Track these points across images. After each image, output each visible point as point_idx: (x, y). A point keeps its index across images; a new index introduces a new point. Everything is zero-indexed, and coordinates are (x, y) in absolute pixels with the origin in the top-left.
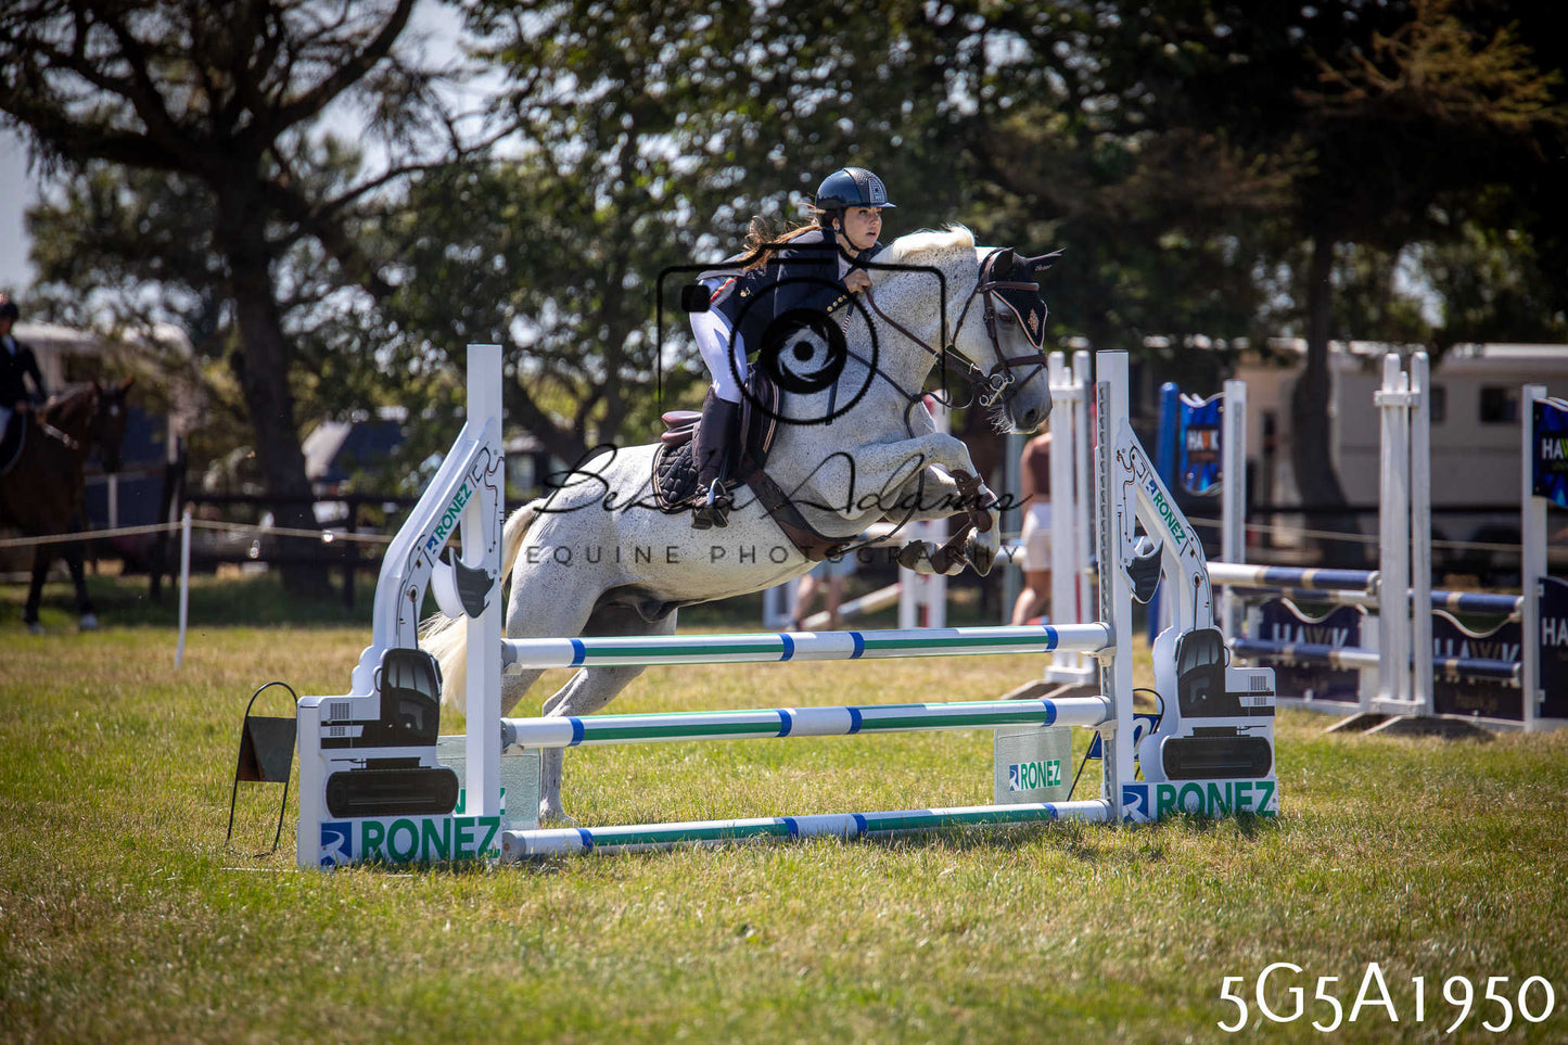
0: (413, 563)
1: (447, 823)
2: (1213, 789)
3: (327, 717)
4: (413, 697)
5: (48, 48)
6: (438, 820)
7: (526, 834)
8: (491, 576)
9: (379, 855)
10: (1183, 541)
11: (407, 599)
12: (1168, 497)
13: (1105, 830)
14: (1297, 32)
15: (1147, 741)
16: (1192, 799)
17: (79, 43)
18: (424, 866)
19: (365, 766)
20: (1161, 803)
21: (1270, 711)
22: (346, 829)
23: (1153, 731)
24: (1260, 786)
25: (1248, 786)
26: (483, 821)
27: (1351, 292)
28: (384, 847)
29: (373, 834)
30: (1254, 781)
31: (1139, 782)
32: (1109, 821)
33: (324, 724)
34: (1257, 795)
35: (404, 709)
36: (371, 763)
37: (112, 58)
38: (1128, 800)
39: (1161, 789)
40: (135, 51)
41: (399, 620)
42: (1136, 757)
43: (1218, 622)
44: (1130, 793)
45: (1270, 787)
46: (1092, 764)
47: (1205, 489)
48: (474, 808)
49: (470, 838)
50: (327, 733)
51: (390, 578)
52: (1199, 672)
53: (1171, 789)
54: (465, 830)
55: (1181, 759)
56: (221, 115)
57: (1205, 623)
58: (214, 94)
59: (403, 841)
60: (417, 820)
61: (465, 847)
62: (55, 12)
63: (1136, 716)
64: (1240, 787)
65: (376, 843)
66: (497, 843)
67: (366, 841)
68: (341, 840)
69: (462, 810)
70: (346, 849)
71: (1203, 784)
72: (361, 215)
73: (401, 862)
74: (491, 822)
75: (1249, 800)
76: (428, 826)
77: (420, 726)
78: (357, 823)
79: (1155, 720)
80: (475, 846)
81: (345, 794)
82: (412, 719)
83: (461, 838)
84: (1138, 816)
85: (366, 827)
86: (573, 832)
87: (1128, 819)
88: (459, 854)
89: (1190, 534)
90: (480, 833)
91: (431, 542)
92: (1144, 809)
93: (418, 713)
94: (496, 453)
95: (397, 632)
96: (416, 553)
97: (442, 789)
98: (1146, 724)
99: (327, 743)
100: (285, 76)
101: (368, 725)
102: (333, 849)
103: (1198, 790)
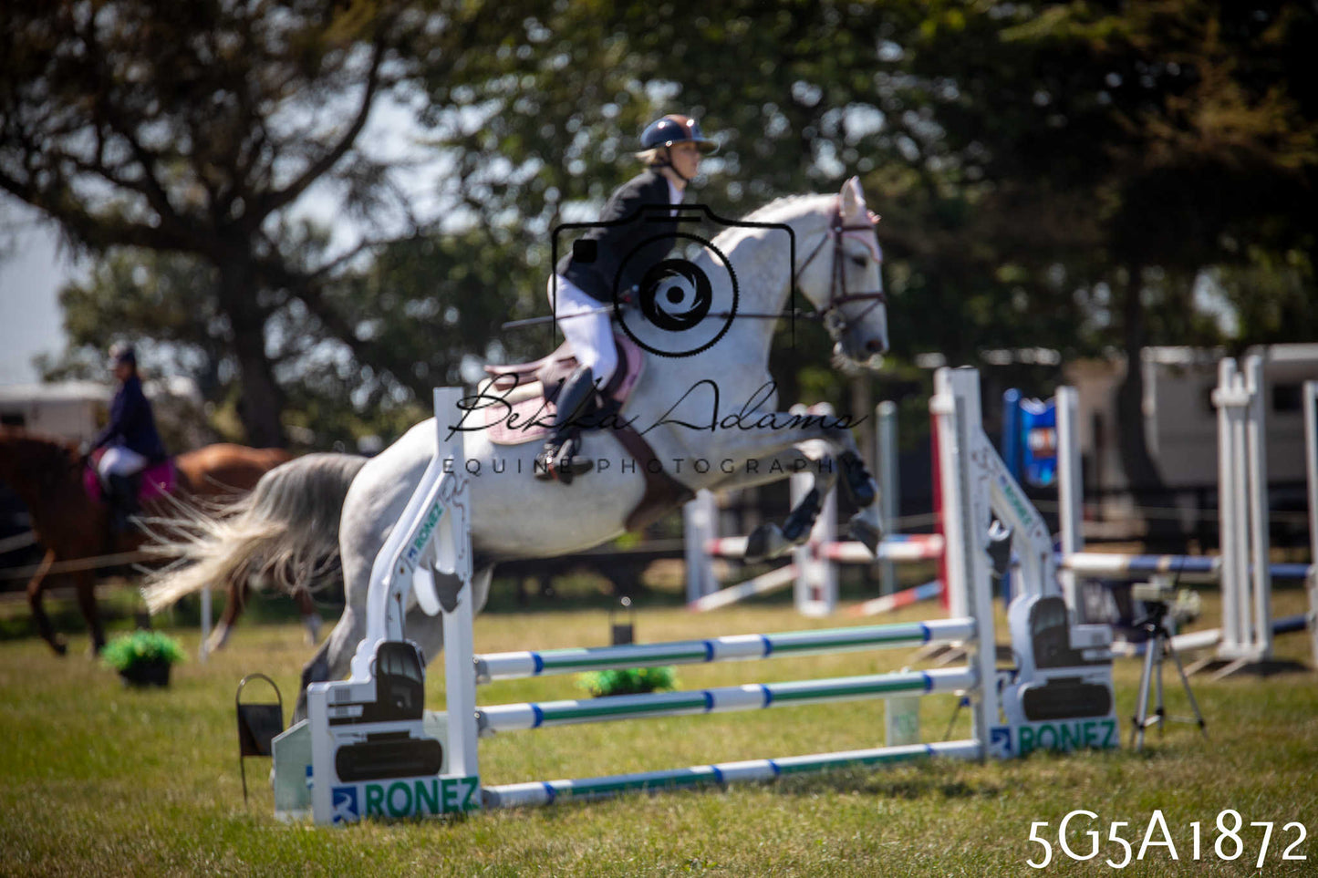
0: (398, 569)
1: (435, 783)
2: (1064, 728)
3: (333, 700)
4: (402, 680)
5: (74, 159)
6: (427, 781)
7: (500, 789)
8: (461, 578)
9: (381, 812)
10: (1030, 525)
11: (394, 600)
12: (1016, 489)
13: (975, 766)
14: (1104, 98)
15: (1008, 691)
16: (1047, 737)
17: (99, 152)
18: (417, 819)
19: (365, 739)
20: (1023, 742)
21: (1108, 662)
22: (353, 792)
23: (1012, 682)
24: (1104, 724)
25: (1093, 725)
26: (464, 781)
27: (1159, 310)
28: (384, 805)
29: (375, 795)
30: (1099, 720)
31: (1003, 724)
32: (979, 758)
33: (330, 706)
34: (1101, 732)
35: (396, 690)
36: (371, 737)
37: (127, 163)
38: (995, 739)
39: (1022, 730)
40: (145, 157)
41: (388, 618)
42: (1000, 705)
43: (1061, 589)
44: (997, 734)
45: (1111, 725)
46: (965, 711)
47: (1046, 478)
48: (455, 769)
49: (454, 795)
50: (333, 713)
51: (379, 584)
52: (1048, 632)
53: (1029, 729)
54: (450, 789)
55: (1036, 704)
56: (219, 206)
57: (1051, 592)
58: (212, 189)
59: (400, 799)
60: (411, 782)
61: (451, 802)
62: (79, 127)
63: (999, 671)
64: (1088, 726)
65: (377, 802)
66: (475, 797)
67: (370, 802)
68: (349, 800)
69: (447, 772)
70: (353, 808)
71: (1057, 724)
72: (337, 283)
73: (397, 817)
74: (472, 781)
75: (1094, 736)
76: (420, 786)
77: (409, 704)
78: (361, 787)
79: (1014, 673)
80: (459, 801)
81: (351, 763)
82: (402, 699)
83: (448, 795)
84: (1004, 753)
85: (369, 789)
86: (538, 785)
87: (996, 756)
88: (447, 809)
89: (1035, 517)
90: (462, 791)
91: (412, 553)
92: (1008, 746)
93: (407, 694)
94: (461, 476)
95: (387, 628)
96: (400, 564)
97: (429, 756)
98: (1006, 677)
99: (334, 722)
100: (269, 171)
101: (367, 706)
102: (343, 808)
103: (1051, 728)
